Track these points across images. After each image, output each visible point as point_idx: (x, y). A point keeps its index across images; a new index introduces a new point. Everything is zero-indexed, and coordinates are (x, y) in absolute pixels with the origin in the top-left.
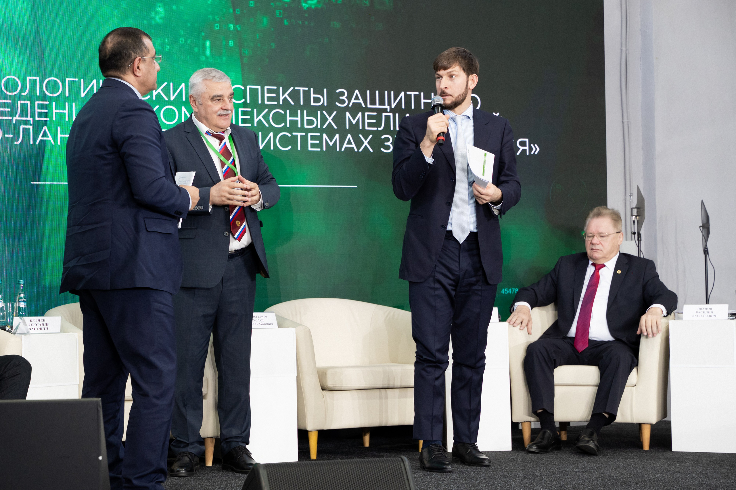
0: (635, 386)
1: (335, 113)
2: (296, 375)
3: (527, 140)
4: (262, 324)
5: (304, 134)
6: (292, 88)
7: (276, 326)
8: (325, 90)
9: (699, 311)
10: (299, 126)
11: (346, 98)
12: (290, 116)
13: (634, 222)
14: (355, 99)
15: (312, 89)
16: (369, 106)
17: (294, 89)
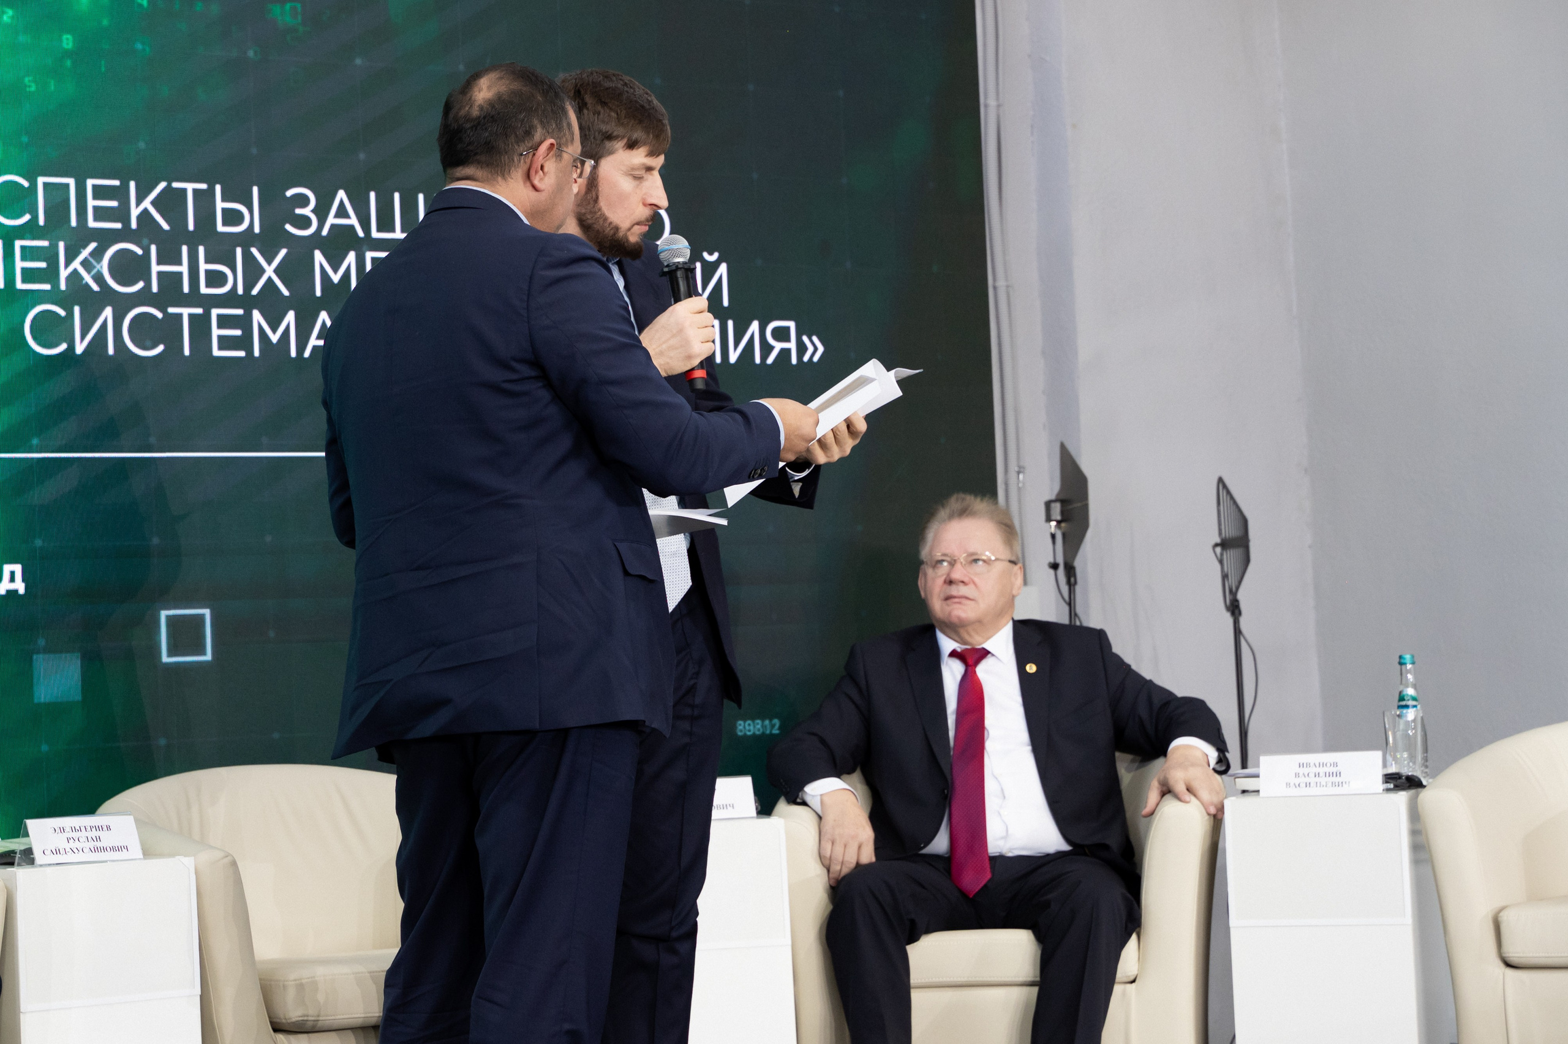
0: (1133, 981)
1: (283, 252)
2: (199, 993)
3: (791, 325)
4: (96, 850)
5: (199, 311)
6: (162, 185)
7: (136, 851)
8: (255, 190)
9: (1301, 771)
10: (186, 289)
11: (313, 211)
12: (159, 263)
13: (1053, 536)
14: (337, 216)
15: (218, 188)
16: (375, 234)
17: (168, 188)
